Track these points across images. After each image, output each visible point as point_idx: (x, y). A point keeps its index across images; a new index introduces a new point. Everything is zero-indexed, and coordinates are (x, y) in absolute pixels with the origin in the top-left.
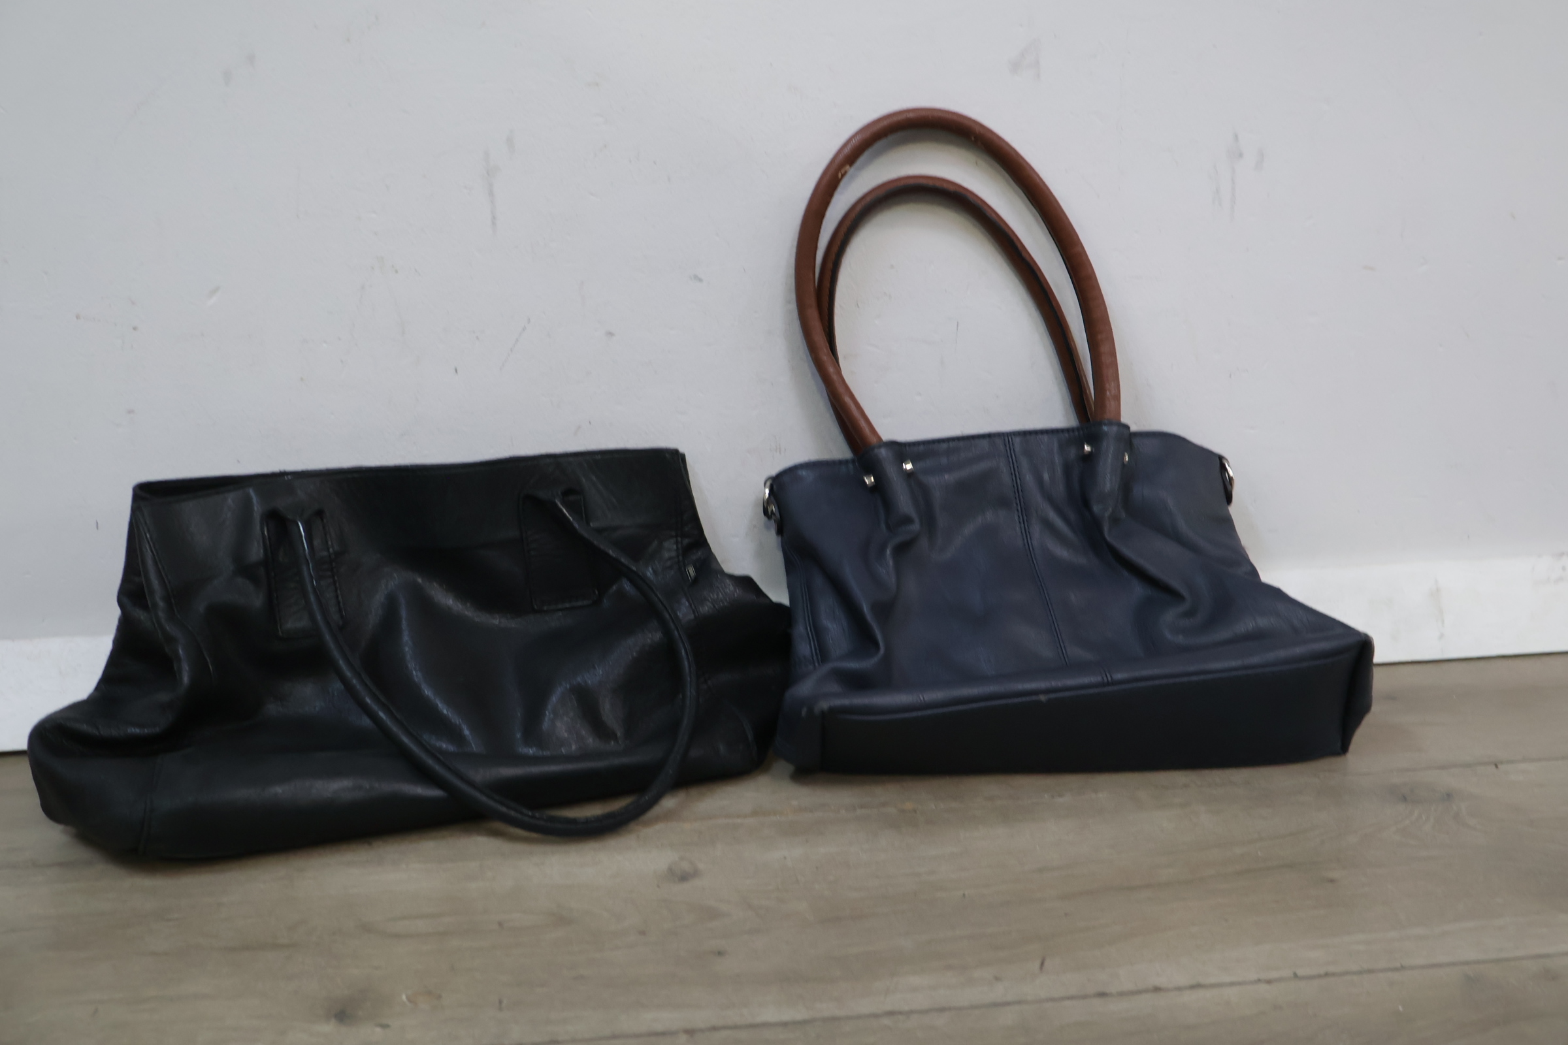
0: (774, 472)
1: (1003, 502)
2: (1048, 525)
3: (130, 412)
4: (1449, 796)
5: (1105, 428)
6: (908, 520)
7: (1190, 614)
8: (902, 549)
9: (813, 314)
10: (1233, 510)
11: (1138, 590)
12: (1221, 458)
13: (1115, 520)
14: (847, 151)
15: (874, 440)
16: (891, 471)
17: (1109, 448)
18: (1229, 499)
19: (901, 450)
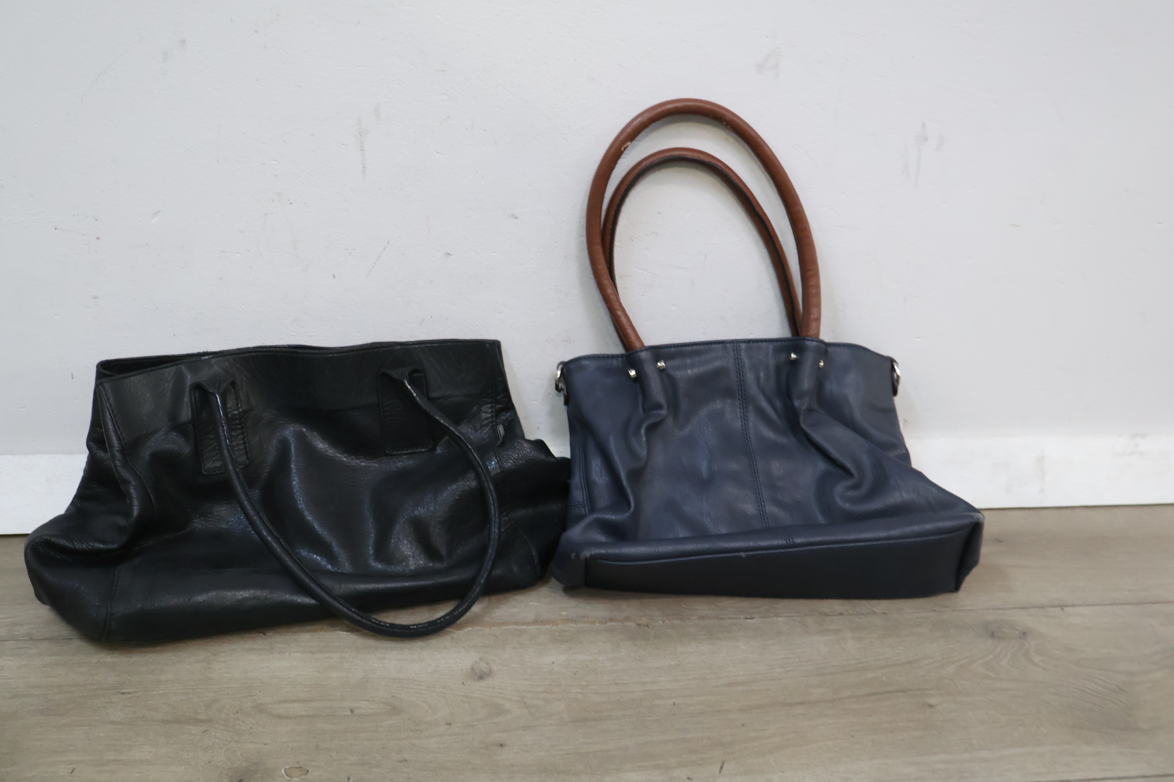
0: (567, 358)
1: (728, 393)
2: (760, 412)
3: (96, 297)
4: (1024, 634)
5: (808, 343)
6: (659, 406)
7: (856, 487)
8: (652, 428)
9: (599, 249)
10: (898, 401)
11: (821, 465)
12: (892, 361)
13: (810, 410)
14: (629, 130)
15: (637, 345)
16: (649, 369)
17: (809, 357)
18: (895, 392)
19: (658, 352)
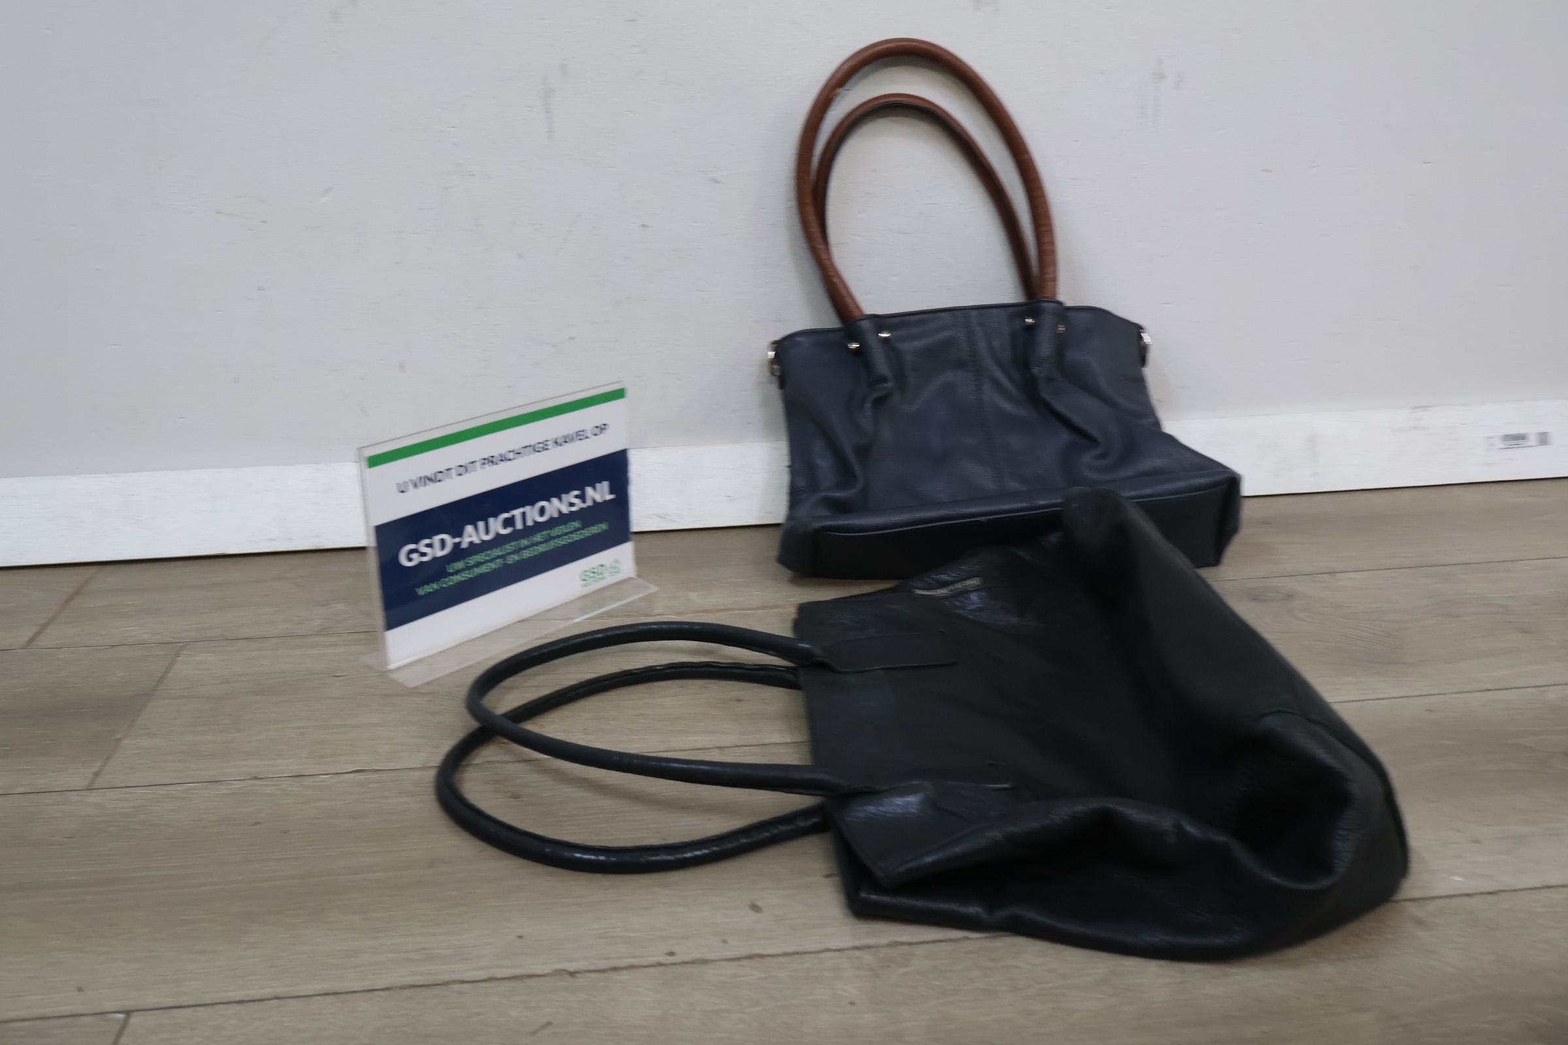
0: (778, 337)
1: (960, 365)
2: (996, 383)
3: (261, 289)
5: (1044, 305)
6: (883, 379)
7: (1103, 456)
8: (880, 402)
9: (810, 210)
10: (1148, 372)
11: (1065, 436)
12: (1138, 329)
13: (1050, 379)
14: (839, 75)
15: (857, 314)
16: (871, 339)
17: (1047, 320)
18: (1142, 359)
19: (881, 321)
